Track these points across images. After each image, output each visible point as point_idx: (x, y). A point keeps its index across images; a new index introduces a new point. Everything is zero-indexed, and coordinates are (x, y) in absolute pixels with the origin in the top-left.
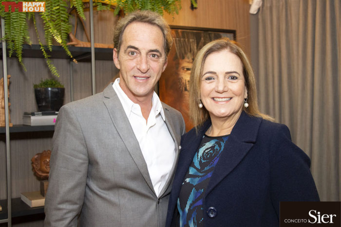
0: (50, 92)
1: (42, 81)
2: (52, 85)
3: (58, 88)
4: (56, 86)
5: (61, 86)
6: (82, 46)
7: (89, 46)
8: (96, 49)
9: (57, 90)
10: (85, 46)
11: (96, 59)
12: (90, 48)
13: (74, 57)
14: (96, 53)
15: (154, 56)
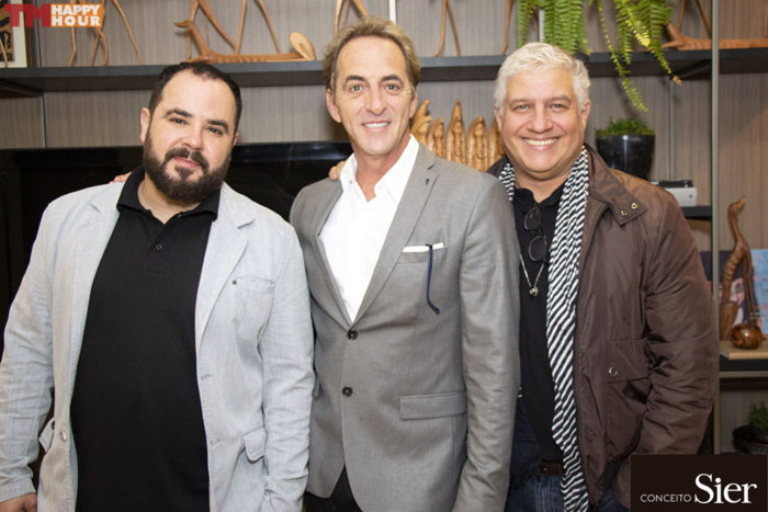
0: (625, 144)
1: (611, 123)
2: (630, 130)
3: (641, 136)
4: (639, 130)
5: (647, 131)
6: (693, 48)
7: (707, 48)
8: (721, 52)
9: (638, 139)
10: (700, 48)
11: (722, 71)
12: (710, 51)
13: (676, 73)
14: (721, 61)
15: (392, 87)
